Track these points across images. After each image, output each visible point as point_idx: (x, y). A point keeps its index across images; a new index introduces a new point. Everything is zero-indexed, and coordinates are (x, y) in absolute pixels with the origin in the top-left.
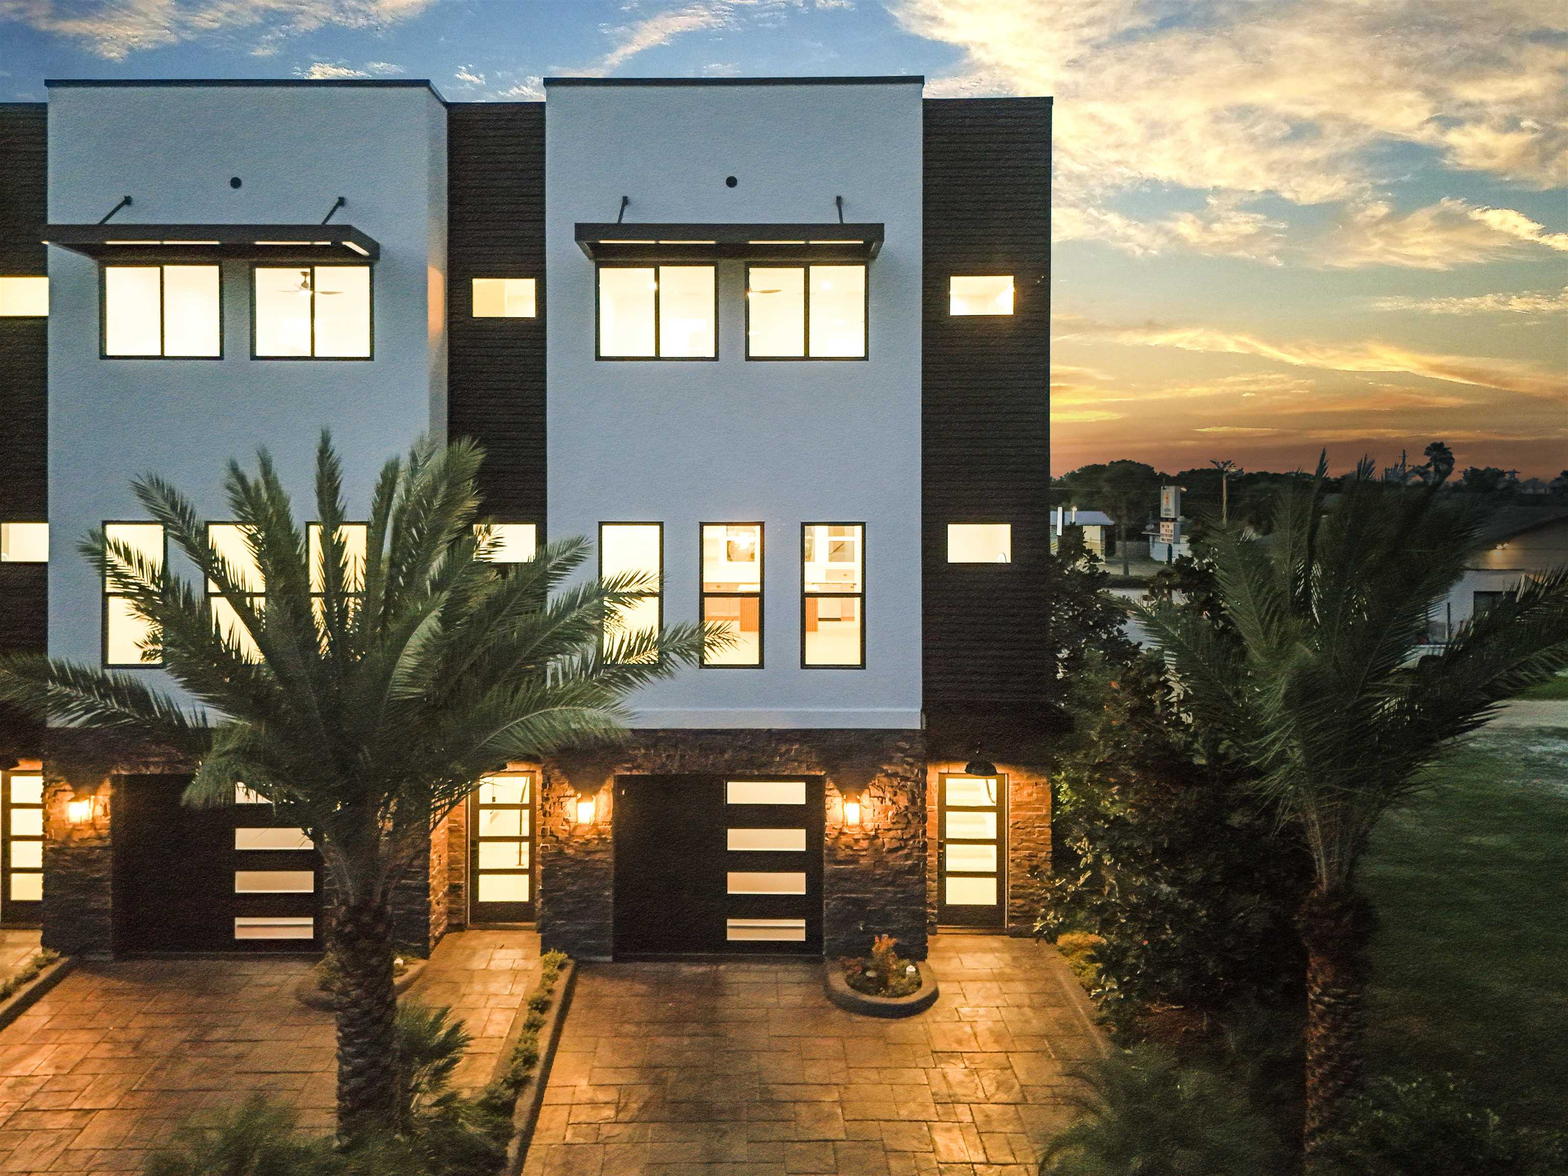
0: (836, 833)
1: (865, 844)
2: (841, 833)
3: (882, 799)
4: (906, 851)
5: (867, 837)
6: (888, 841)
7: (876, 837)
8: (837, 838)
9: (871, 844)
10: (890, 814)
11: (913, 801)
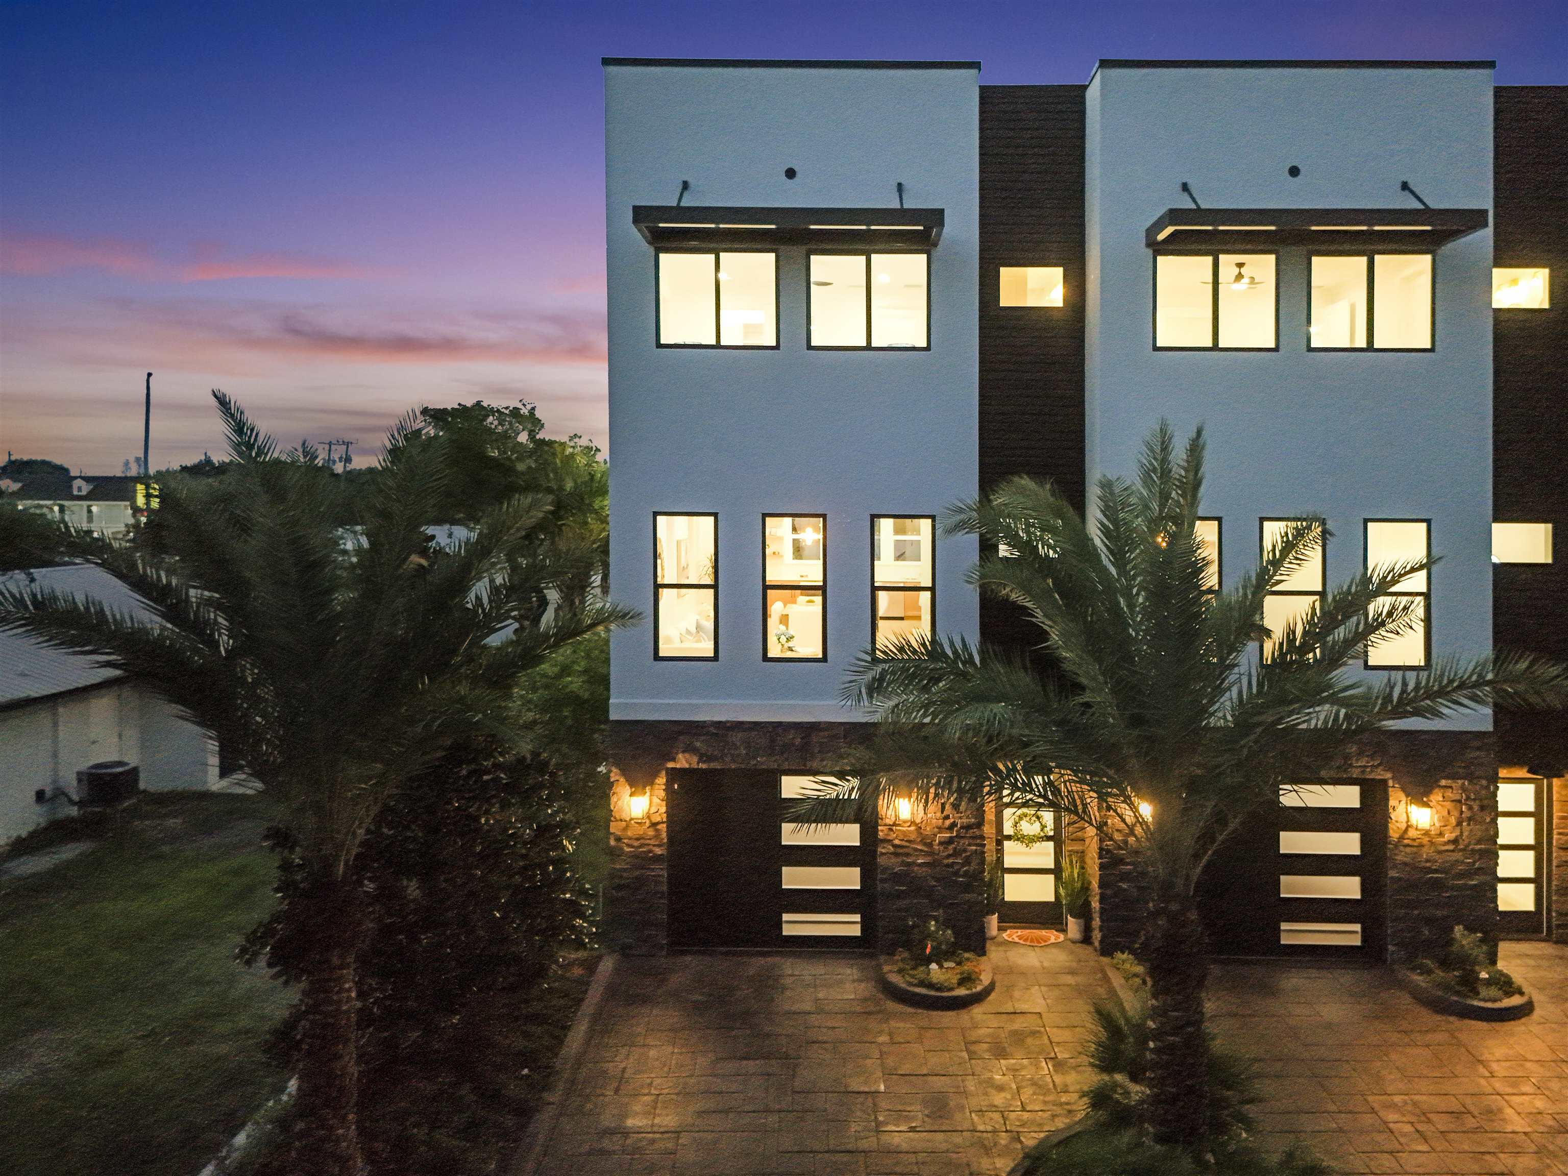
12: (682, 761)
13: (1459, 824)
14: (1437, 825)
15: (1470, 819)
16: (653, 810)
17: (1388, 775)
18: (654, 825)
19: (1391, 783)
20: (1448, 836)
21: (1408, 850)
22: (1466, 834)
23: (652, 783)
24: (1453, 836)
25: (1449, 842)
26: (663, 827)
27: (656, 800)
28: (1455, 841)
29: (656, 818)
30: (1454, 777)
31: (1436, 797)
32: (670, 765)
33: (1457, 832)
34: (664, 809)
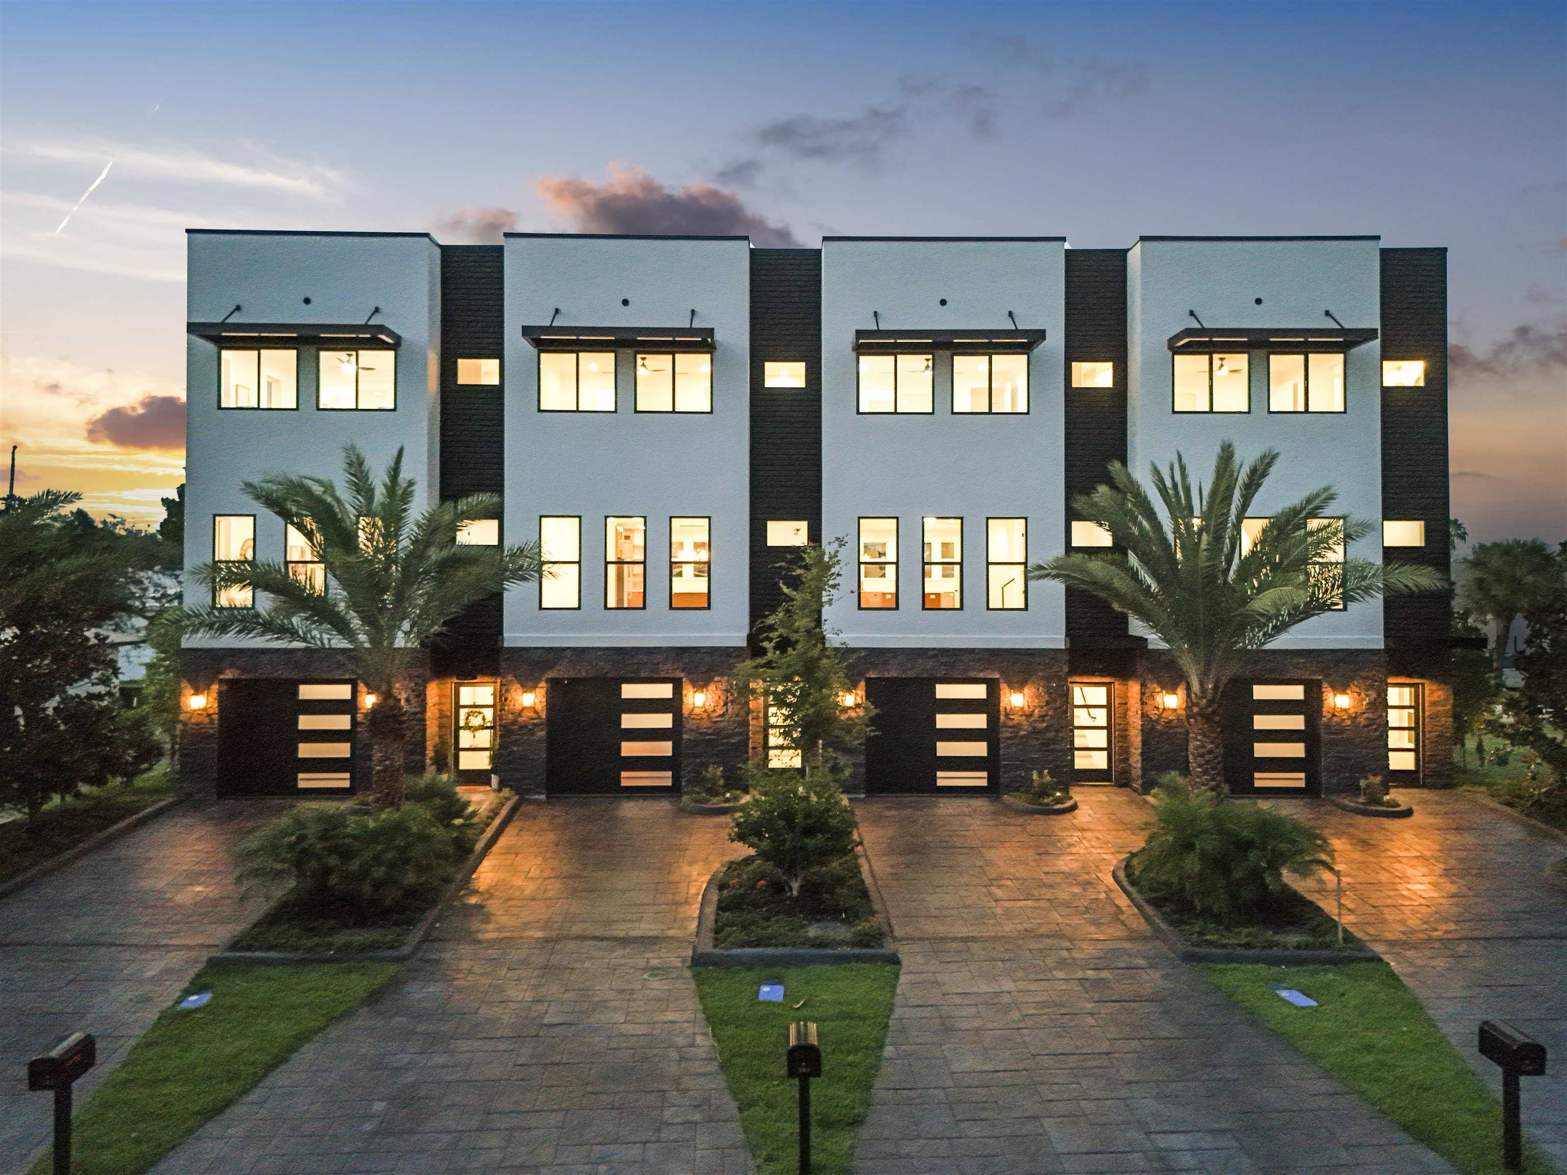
0: (1329, 716)
1: (1348, 722)
2: (1334, 715)
3: (1359, 694)
4: (1374, 727)
5: (1350, 717)
6: (1362, 721)
7: (1355, 718)
8: (1330, 719)
9: (1353, 722)
10: (1364, 703)
11: (1379, 695)
12: (229, 675)
13: (726, 704)
14: (712, 705)
15: (732, 702)
16: (209, 706)
17: (682, 675)
18: (209, 715)
19: (684, 680)
20: (720, 712)
21: (694, 721)
22: (730, 711)
23: (208, 687)
24: (721, 712)
25: (719, 716)
26: (216, 717)
27: (211, 699)
28: (722, 715)
29: (211, 711)
30: (722, 675)
31: (712, 687)
32: (222, 677)
33: (724, 709)
34: (216, 705)
